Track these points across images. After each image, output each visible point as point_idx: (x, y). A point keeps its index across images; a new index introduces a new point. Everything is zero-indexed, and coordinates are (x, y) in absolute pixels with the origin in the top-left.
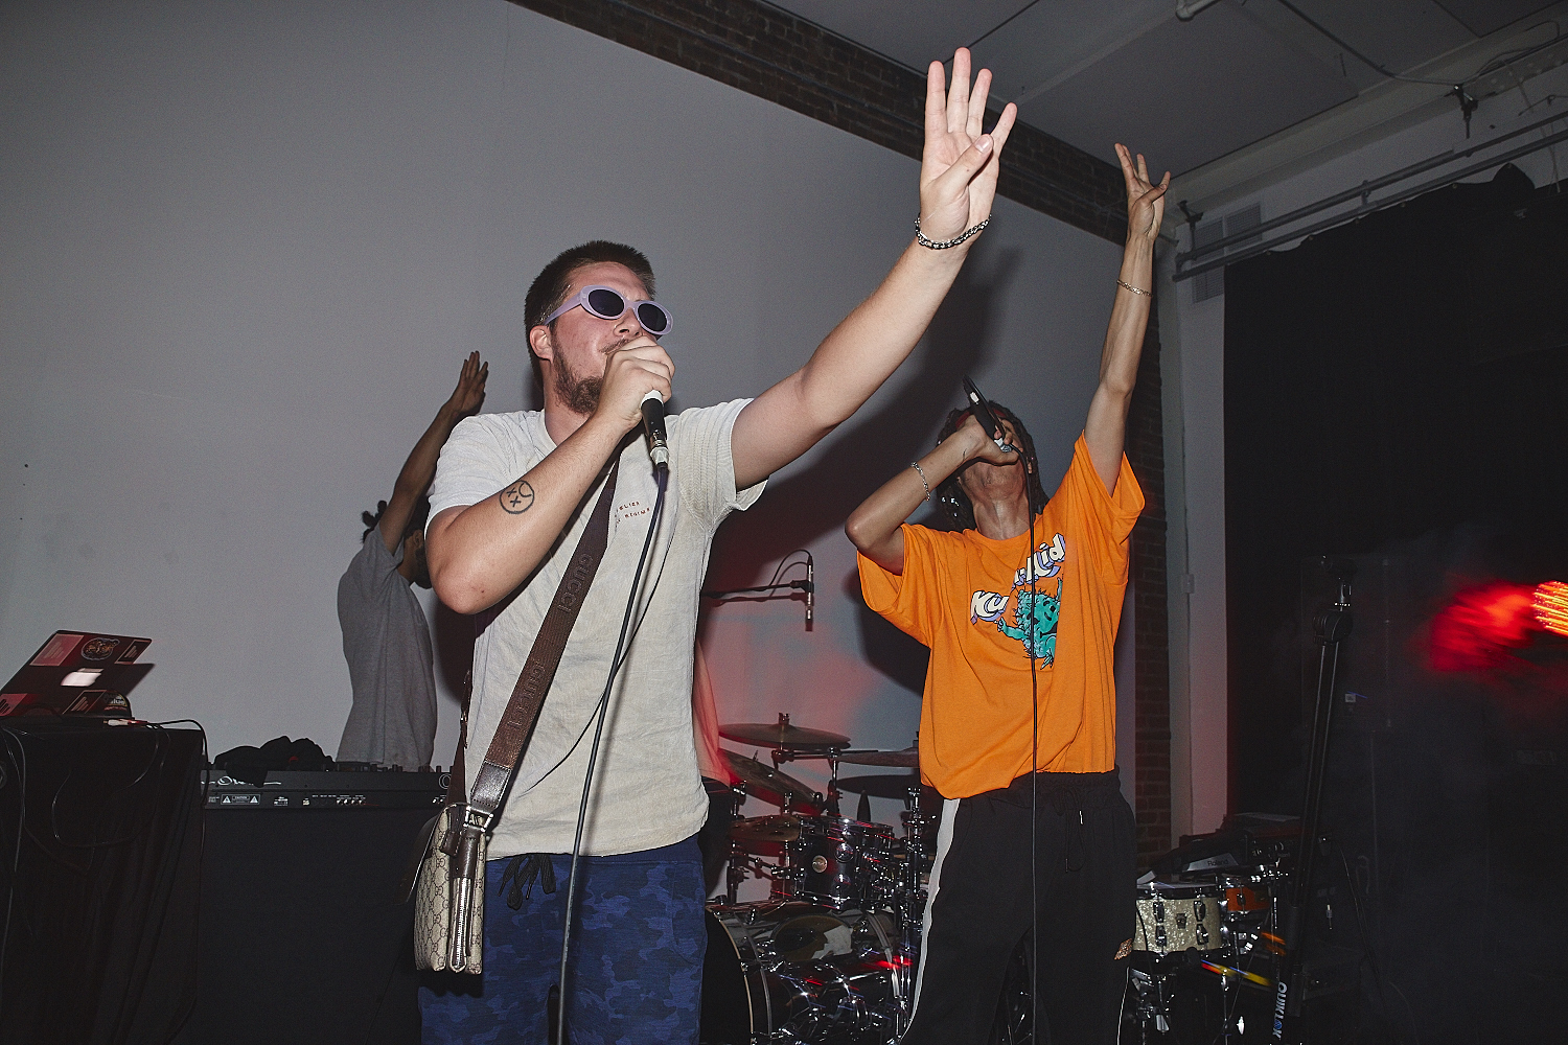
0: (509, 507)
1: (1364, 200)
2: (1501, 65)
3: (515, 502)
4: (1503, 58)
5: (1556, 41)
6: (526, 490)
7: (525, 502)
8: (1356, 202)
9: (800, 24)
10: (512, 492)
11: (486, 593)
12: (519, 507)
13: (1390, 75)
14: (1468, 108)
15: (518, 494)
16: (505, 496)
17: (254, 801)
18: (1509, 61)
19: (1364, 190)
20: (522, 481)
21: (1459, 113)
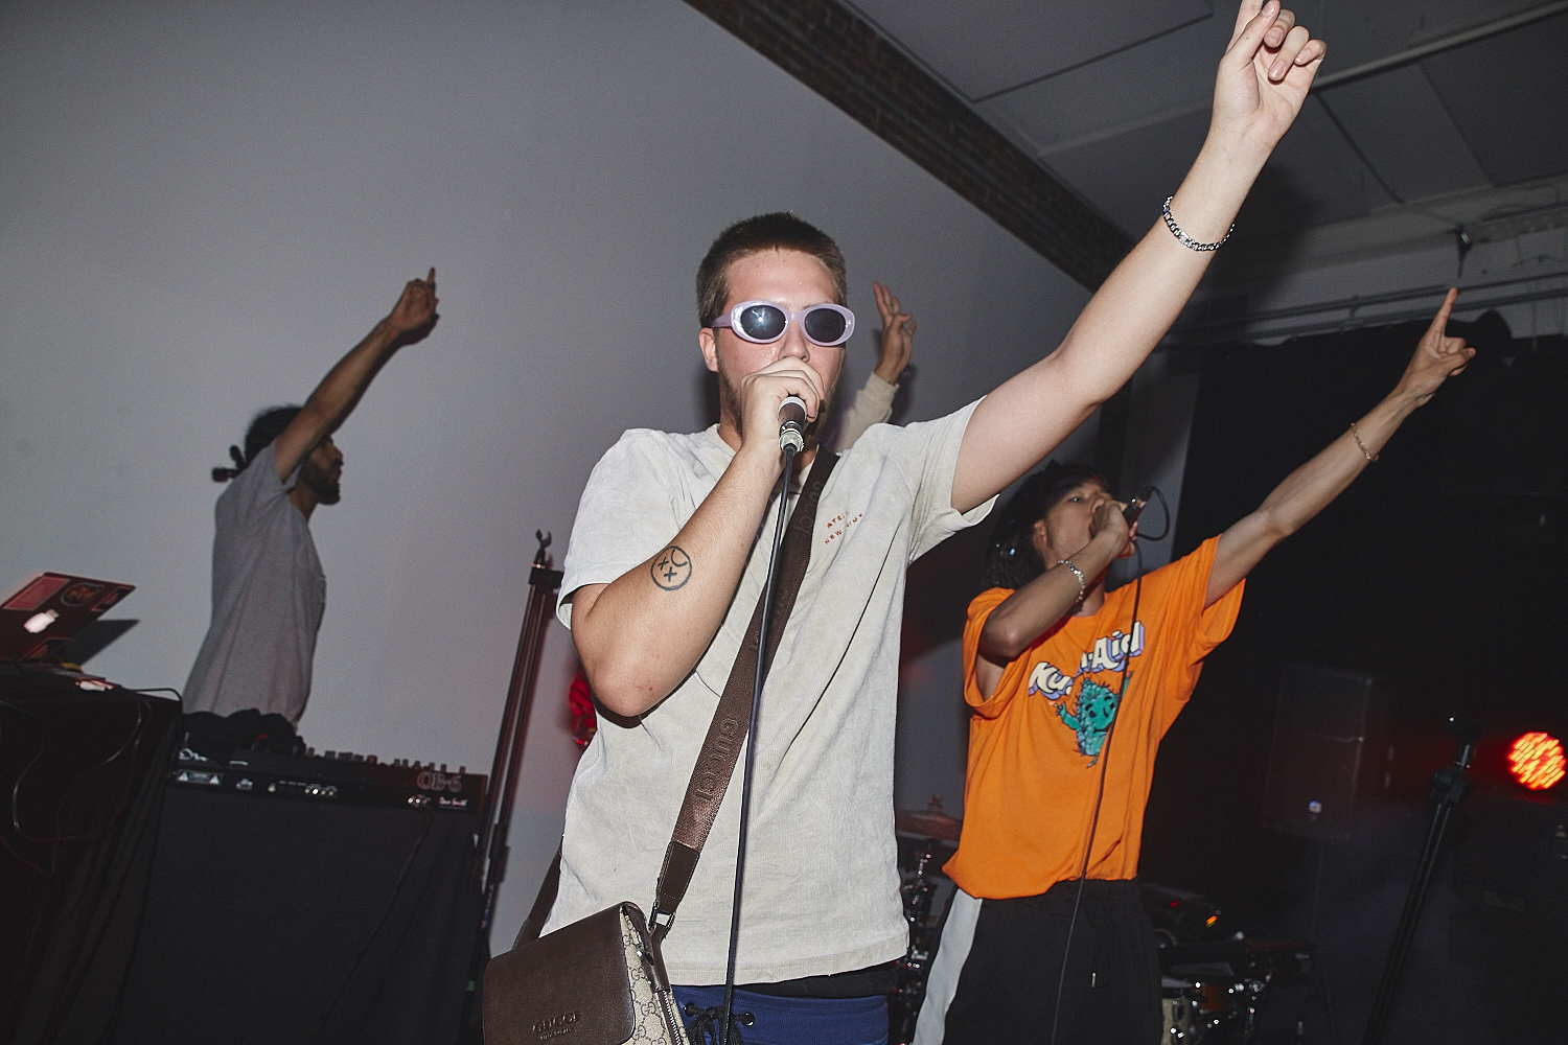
0: (664, 582)
1: (1352, 315)
2: (1502, 216)
3: (670, 574)
4: (1505, 210)
5: (1556, 205)
6: (679, 558)
7: (682, 572)
8: (1343, 314)
9: (861, 23)
10: (664, 563)
11: (654, 690)
12: (675, 581)
13: (1400, 201)
14: (1464, 249)
15: (671, 564)
16: (657, 568)
17: (215, 781)
18: (1512, 214)
19: (1354, 304)
20: (673, 547)
21: (1454, 251)
